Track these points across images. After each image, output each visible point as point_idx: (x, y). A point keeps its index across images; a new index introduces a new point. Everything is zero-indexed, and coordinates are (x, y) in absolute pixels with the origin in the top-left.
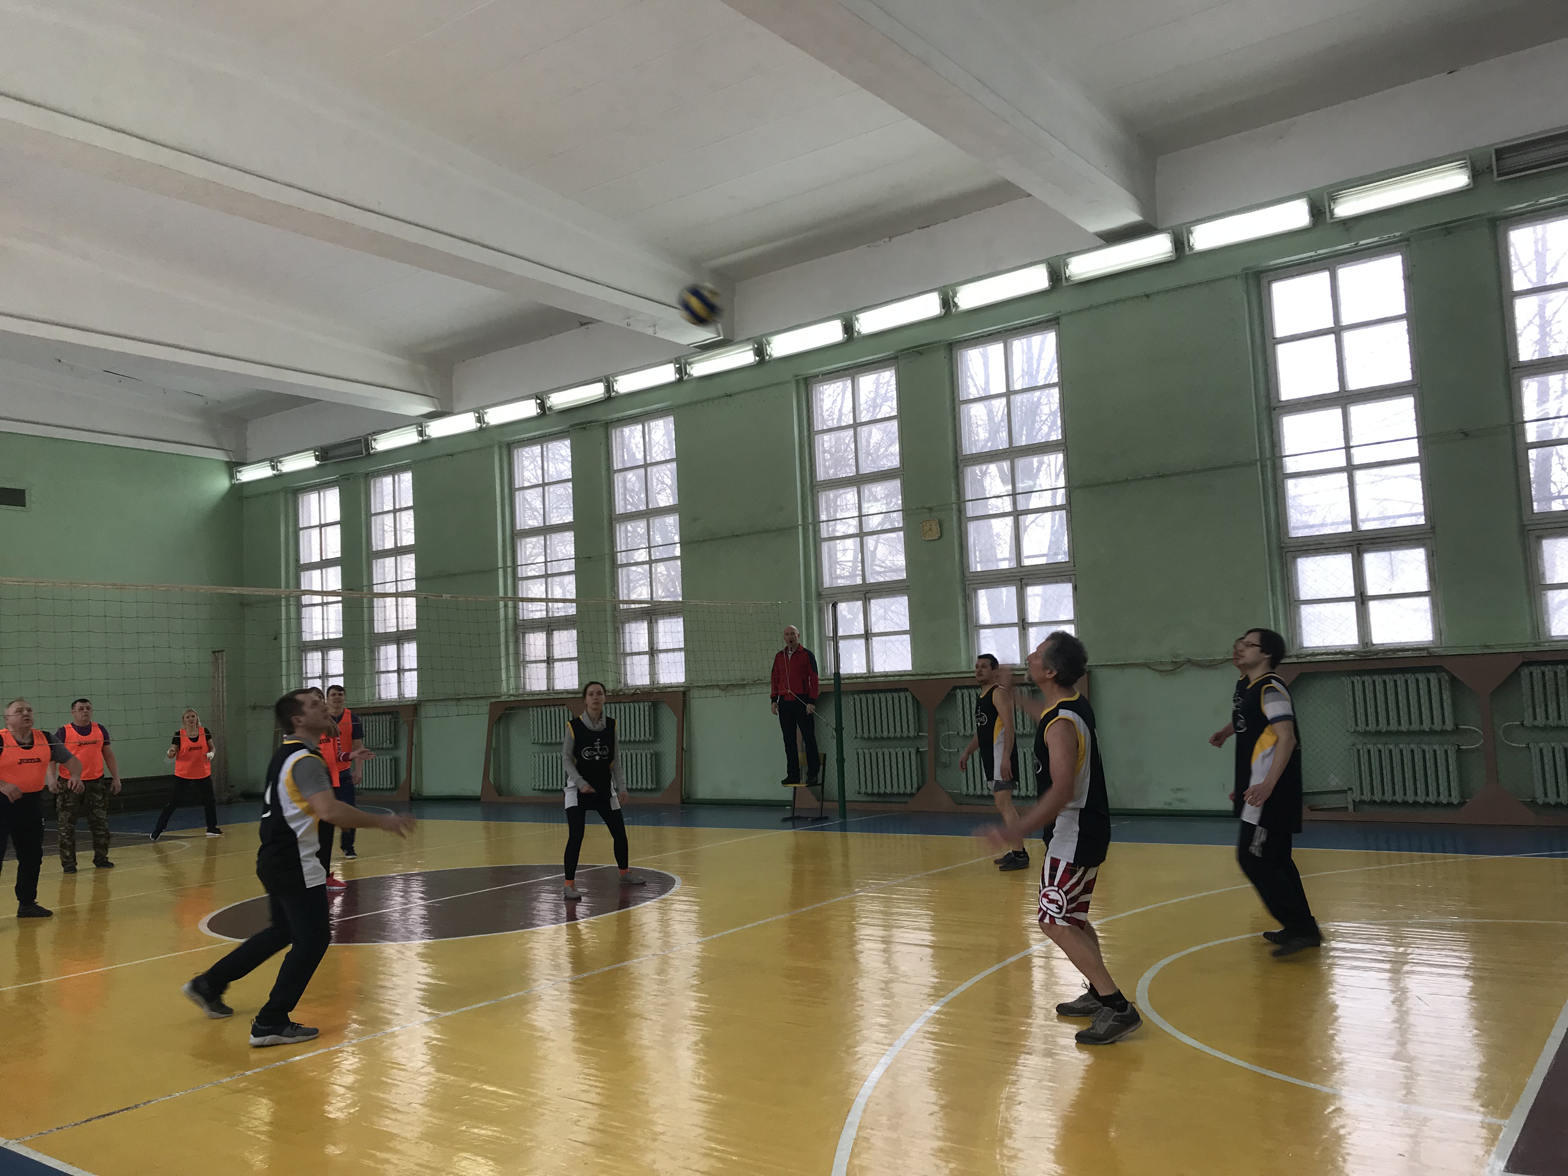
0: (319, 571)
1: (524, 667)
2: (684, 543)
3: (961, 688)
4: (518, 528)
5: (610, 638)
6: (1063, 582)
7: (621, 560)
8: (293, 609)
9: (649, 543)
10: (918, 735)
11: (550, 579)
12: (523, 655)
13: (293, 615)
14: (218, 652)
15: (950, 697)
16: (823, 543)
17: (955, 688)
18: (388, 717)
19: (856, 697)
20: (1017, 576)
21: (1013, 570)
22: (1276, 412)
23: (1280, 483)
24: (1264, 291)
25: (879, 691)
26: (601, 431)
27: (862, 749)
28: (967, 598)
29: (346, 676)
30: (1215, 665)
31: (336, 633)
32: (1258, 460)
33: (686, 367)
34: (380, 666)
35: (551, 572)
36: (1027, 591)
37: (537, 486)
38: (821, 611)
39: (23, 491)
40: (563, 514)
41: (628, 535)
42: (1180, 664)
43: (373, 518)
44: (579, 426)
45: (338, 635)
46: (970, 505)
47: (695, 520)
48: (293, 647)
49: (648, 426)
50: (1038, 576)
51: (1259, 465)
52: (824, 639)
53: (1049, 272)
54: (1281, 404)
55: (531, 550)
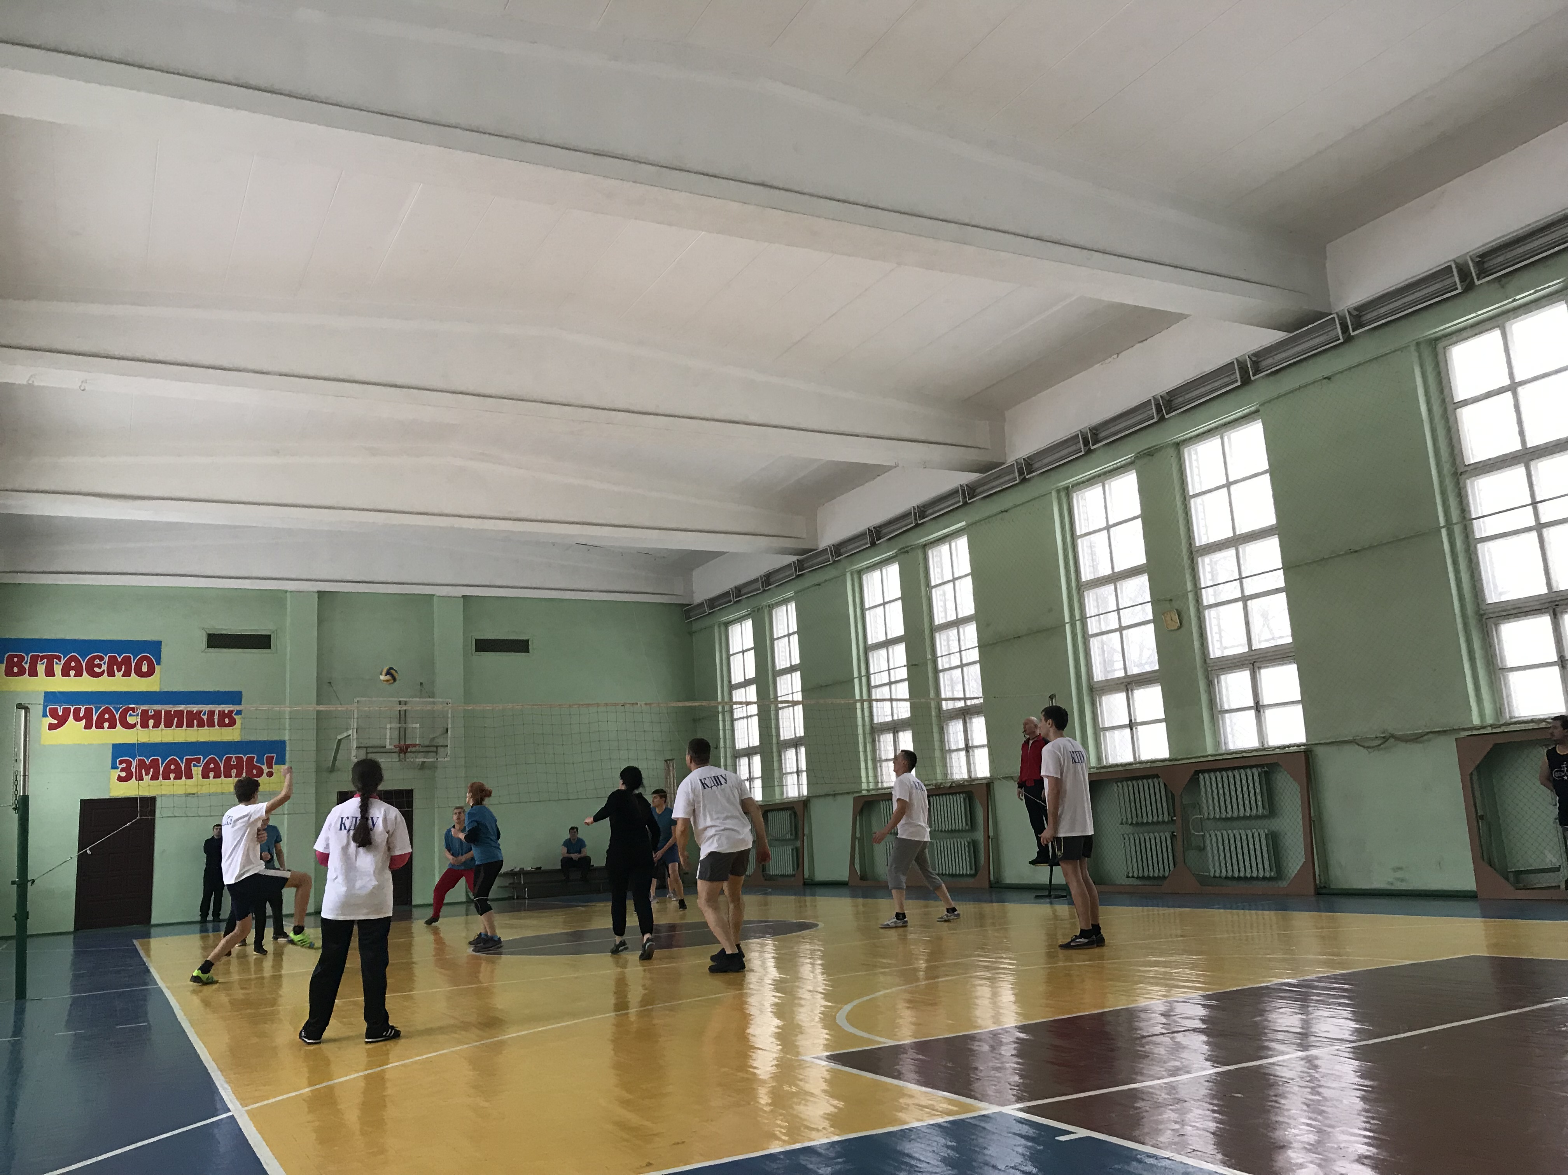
0: (743, 689)
1: (881, 766)
2: (983, 646)
3: (1203, 772)
4: (870, 642)
5: (936, 736)
7: (943, 666)
8: (728, 723)
9: (960, 648)
10: (1172, 820)
11: (893, 686)
12: (879, 755)
13: (728, 727)
14: (669, 760)
15: (1194, 780)
16: (1091, 640)
17: (1197, 773)
18: (789, 813)
19: (1119, 784)
20: (1250, 660)
21: (1246, 655)
22: (1464, 476)
23: (1472, 548)
24: (1440, 357)
25: (1137, 778)
26: (920, 553)
27: (1128, 835)
28: (1210, 684)
29: (763, 778)
30: (1416, 738)
31: (755, 741)
32: (1443, 527)
33: (969, 492)
34: (786, 768)
35: (893, 680)
36: (1260, 674)
37: (879, 605)
38: (1093, 704)
39: (527, 641)
40: (897, 629)
41: (945, 643)
42: (1385, 739)
43: (776, 642)
44: (903, 550)
45: (757, 743)
46: (1206, 592)
47: (988, 625)
48: (729, 755)
49: (953, 544)
50: (1267, 659)
51: (1444, 532)
52: (1098, 731)
53: (1239, 369)
54: (1466, 468)
55: (878, 661)
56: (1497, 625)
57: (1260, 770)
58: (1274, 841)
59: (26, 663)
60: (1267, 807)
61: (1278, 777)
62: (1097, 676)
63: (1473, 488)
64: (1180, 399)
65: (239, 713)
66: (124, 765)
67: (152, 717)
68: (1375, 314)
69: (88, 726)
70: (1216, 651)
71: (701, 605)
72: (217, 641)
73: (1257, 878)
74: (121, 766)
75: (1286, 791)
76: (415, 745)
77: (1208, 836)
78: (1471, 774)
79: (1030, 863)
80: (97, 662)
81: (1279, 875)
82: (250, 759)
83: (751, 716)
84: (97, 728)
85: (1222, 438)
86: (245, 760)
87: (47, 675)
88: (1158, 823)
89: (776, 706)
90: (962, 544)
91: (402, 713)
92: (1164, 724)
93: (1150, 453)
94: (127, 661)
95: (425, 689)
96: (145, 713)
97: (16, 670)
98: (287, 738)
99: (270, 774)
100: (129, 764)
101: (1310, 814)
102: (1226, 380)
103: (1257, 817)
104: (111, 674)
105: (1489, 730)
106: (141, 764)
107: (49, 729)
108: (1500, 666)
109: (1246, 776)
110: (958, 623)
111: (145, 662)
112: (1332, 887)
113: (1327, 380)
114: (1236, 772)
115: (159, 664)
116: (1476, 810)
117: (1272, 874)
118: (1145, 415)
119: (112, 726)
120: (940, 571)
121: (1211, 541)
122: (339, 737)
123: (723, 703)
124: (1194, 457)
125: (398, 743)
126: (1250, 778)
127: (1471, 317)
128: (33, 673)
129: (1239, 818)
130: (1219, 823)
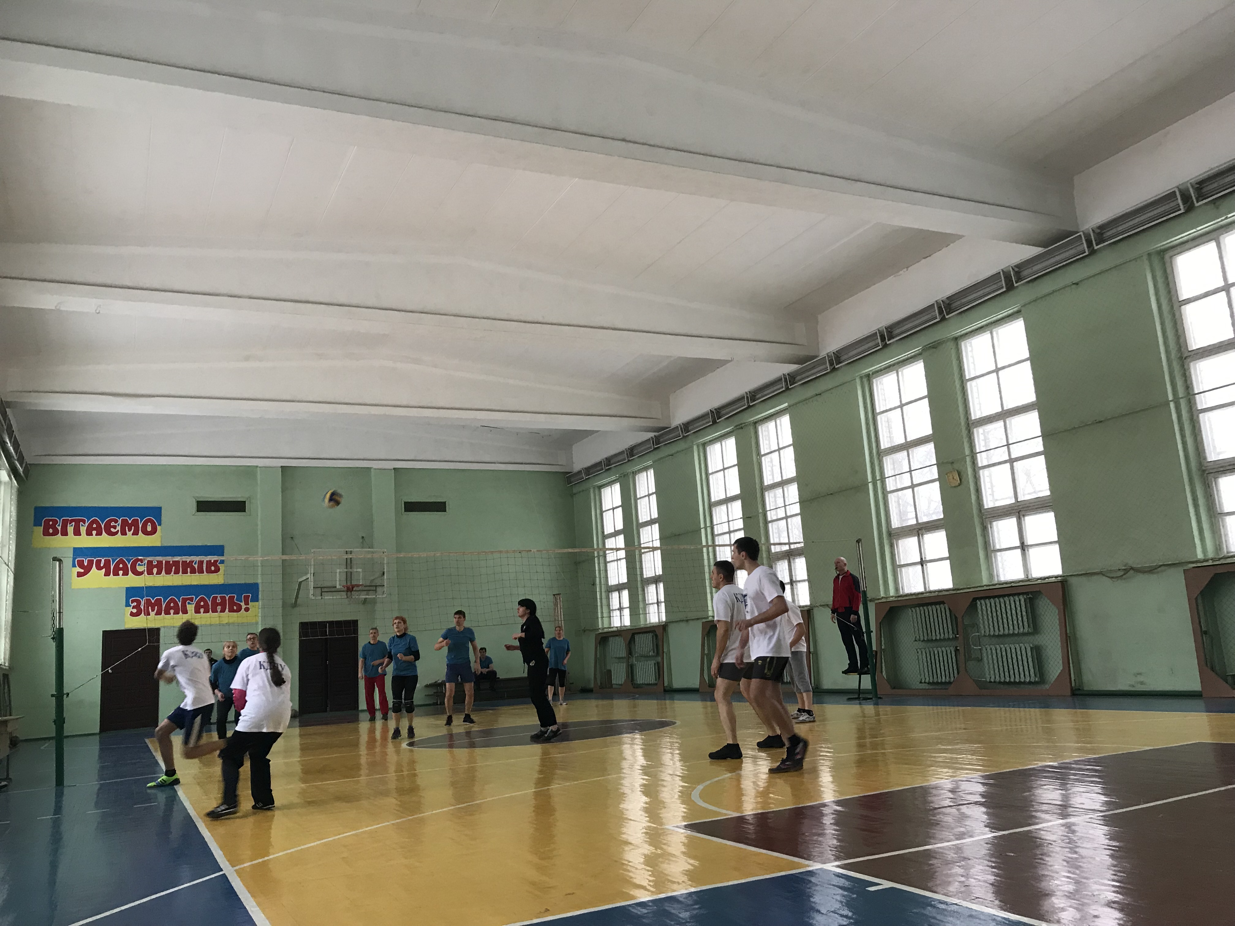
0: (614, 538)
2: (803, 501)
3: (981, 599)
4: (713, 500)
6: (1048, 512)
7: (771, 518)
8: (602, 565)
9: (785, 503)
10: (956, 637)
11: (732, 534)
13: (602, 568)
14: (557, 594)
15: (973, 606)
16: (889, 495)
17: (975, 599)
18: (651, 635)
19: (913, 609)
20: (1016, 509)
21: (1013, 506)
22: (1189, 360)
23: (1195, 418)
24: (1168, 265)
25: (927, 604)
26: (752, 429)
27: (920, 649)
28: (985, 529)
29: (630, 608)
30: (1151, 570)
31: (624, 579)
32: (1171, 401)
33: (791, 379)
34: (648, 600)
35: (732, 529)
36: (1024, 520)
37: (720, 471)
38: (892, 546)
39: (445, 503)
40: (735, 489)
41: (773, 499)
42: (1126, 571)
43: (639, 501)
44: (738, 427)
45: (625, 580)
46: (981, 456)
47: (807, 485)
48: (603, 590)
49: (778, 421)
50: (1030, 508)
51: (1172, 405)
52: (896, 567)
53: (1004, 278)
54: (1190, 354)
55: (720, 513)
56: (1216, 478)
57: (1025, 597)
58: (1038, 652)
59: (59, 525)
60: (1032, 625)
61: (1041, 603)
62: (895, 524)
63: (1195, 369)
64: (958, 303)
65: (222, 562)
66: (135, 604)
67: (155, 566)
68: (1114, 231)
69: (107, 574)
70: (989, 503)
71: (579, 472)
72: (204, 506)
73: (1024, 683)
74: (133, 605)
75: (1046, 613)
76: (358, 586)
77: (984, 649)
78: (1196, 599)
79: (843, 672)
80: (113, 524)
81: (1042, 680)
82: (231, 598)
83: (620, 559)
84: (114, 575)
85: (991, 333)
86: (227, 598)
87: (75, 535)
88: (944, 639)
89: (640, 551)
90: (785, 421)
91: (349, 561)
92: (948, 561)
93: (934, 346)
94: (135, 523)
95: (365, 541)
96: (150, 562)
97: (51, 531)
98: (259, 581)
99: (247, 610)
100: (139, 603)
101: (1066, 630)
102: (995, 287)
103: (1024, 634)
104: (124, 533)
105: (1210, 563)
106: (148, 602)
107: (78, 577)
108: (1219, 511)
109: (1015, 601)
110: (783, 483)
111: (149, 523)
112: (1085, 689)
113: (1074, 286)
114: (1006, 599)
115: (160, 525)
116: (1201, 627)
117: (1037, 679)
118: (929, 316)
119: (126, 573)
120: (768, 443)
121: (984, 414)
122: (300, 580)
123: (598, 549)
124: (969, 349)
125: (345, 584)
126: (1018, 603)
127: (1192, 232)
128: (65, 533)
129: (1009, 635)
130: (993, 639)
